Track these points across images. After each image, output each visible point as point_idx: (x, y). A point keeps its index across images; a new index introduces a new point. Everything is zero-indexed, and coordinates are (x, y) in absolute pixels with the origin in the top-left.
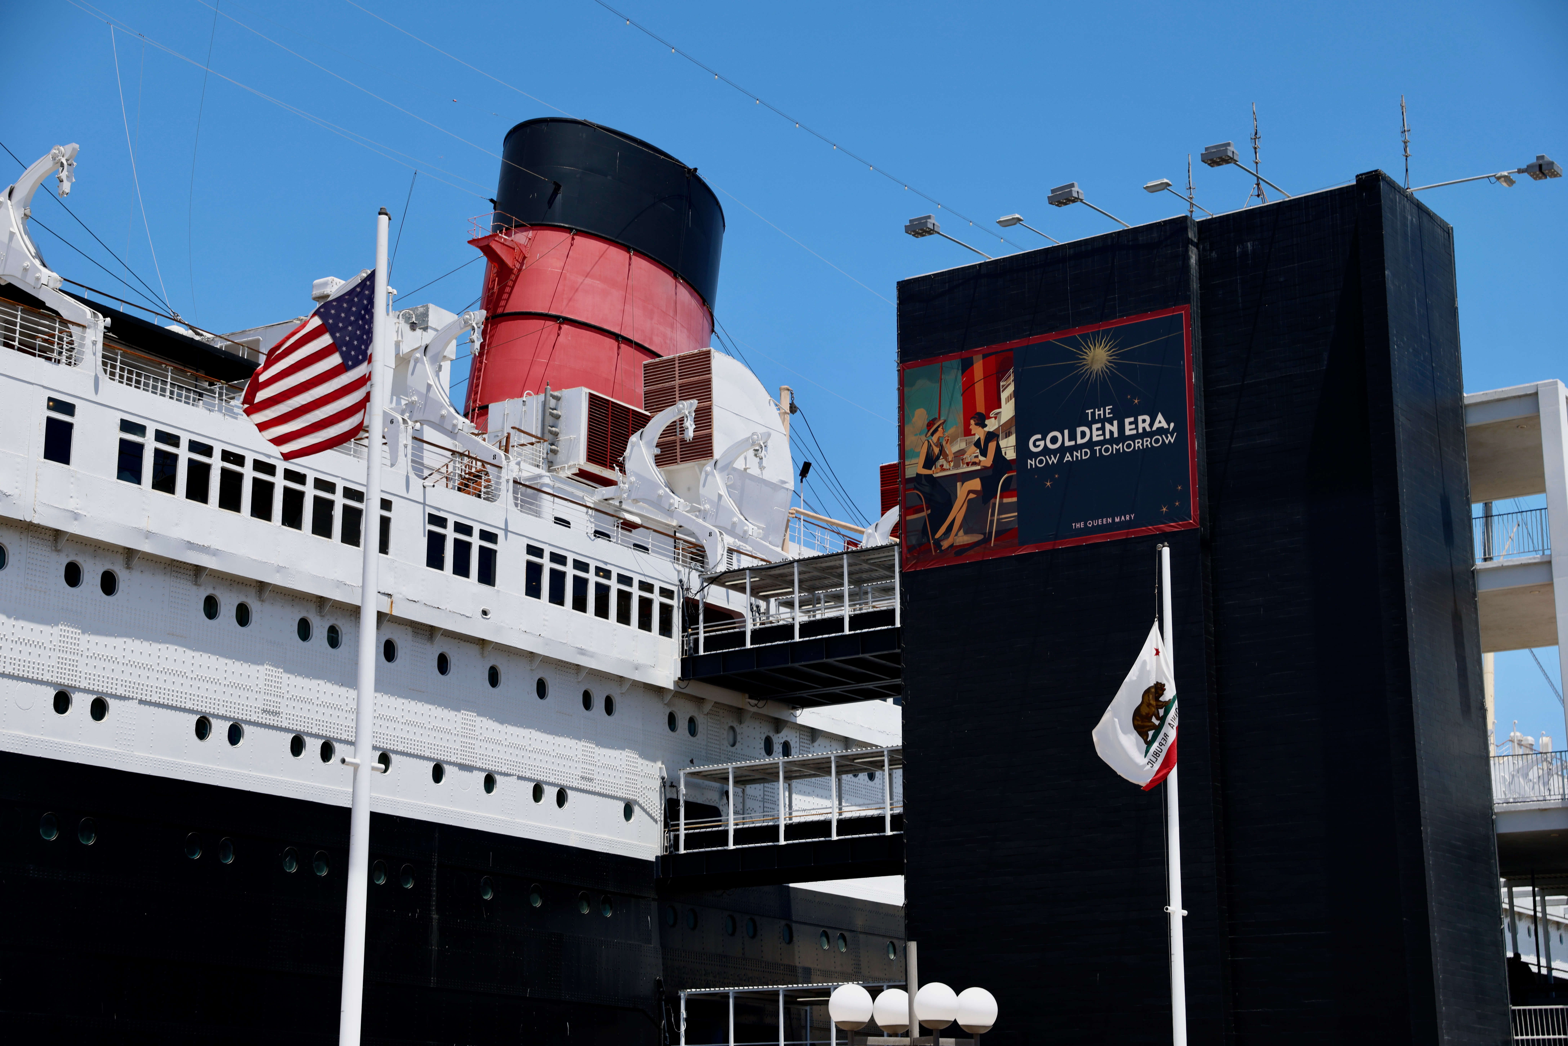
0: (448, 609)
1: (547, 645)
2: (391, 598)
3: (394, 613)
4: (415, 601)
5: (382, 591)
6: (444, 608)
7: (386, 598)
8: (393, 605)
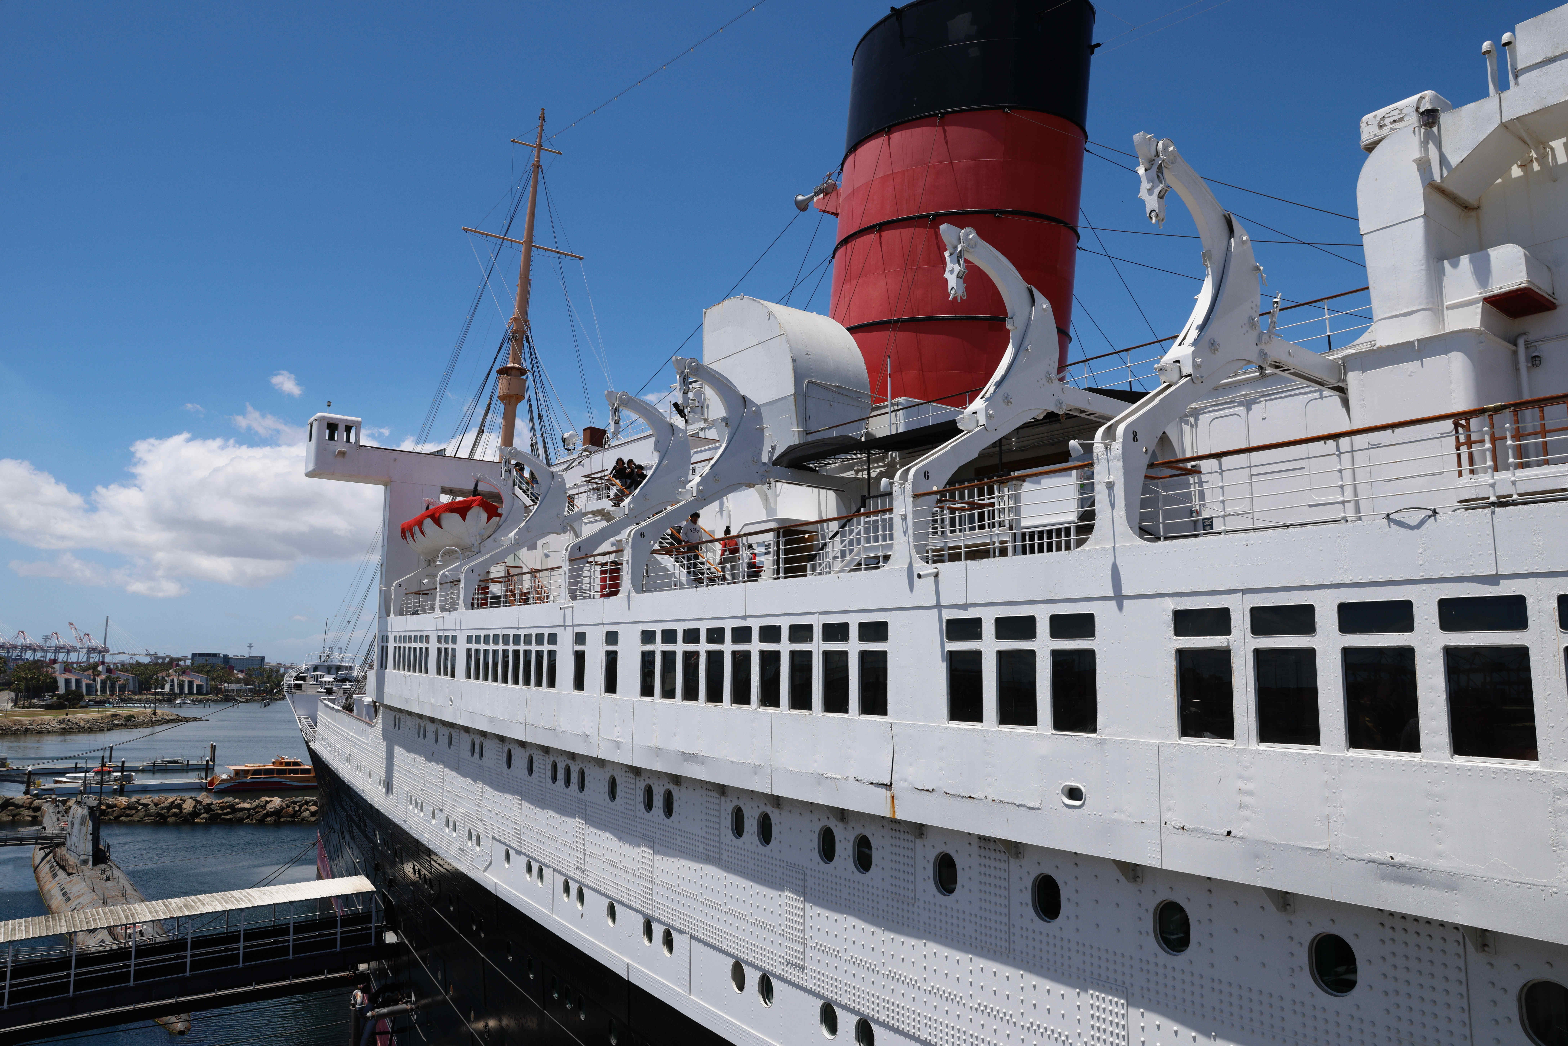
0: (990, 798)
1: (1257, 857)
2: (891, 790)
3: (899, 816)
4: (927, 790)
5: (875, 782)
6: (982, 796)
7: (883, 791)
8: (896, 802)
